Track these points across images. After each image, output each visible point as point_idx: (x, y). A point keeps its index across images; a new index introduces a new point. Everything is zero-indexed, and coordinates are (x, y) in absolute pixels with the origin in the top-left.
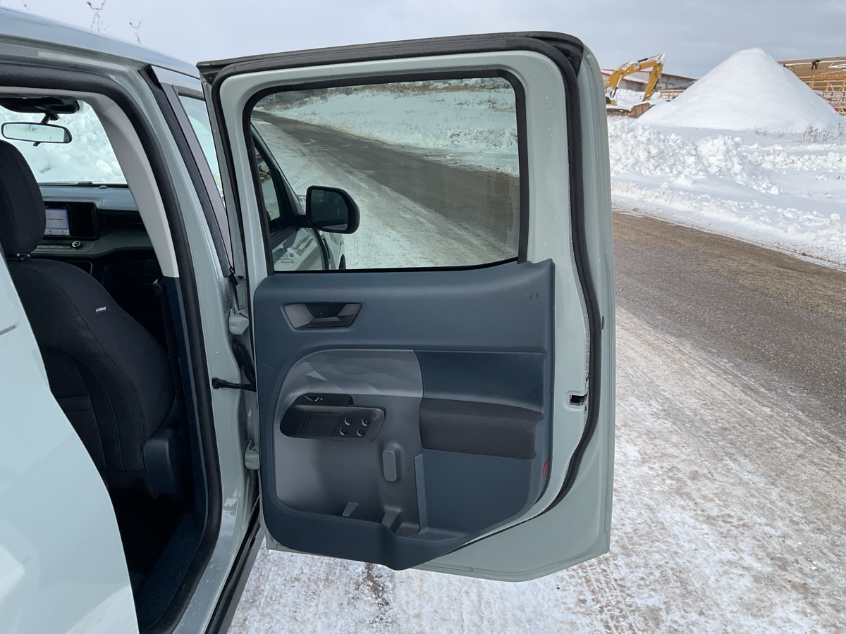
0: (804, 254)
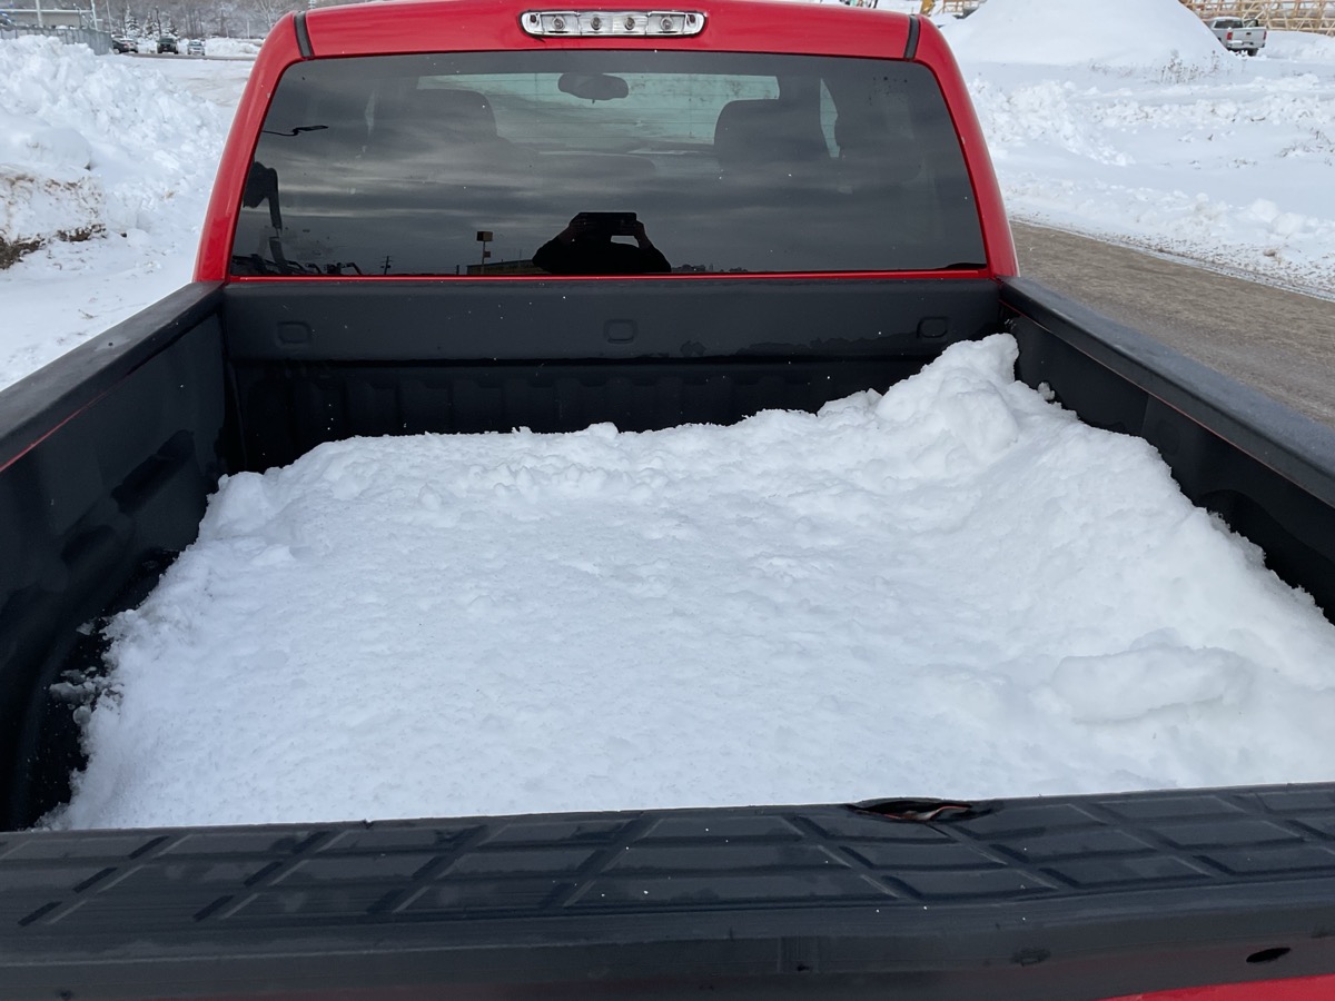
0: (1161, 251)
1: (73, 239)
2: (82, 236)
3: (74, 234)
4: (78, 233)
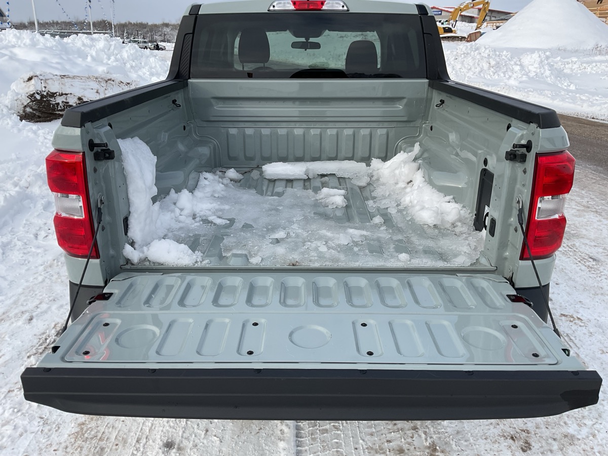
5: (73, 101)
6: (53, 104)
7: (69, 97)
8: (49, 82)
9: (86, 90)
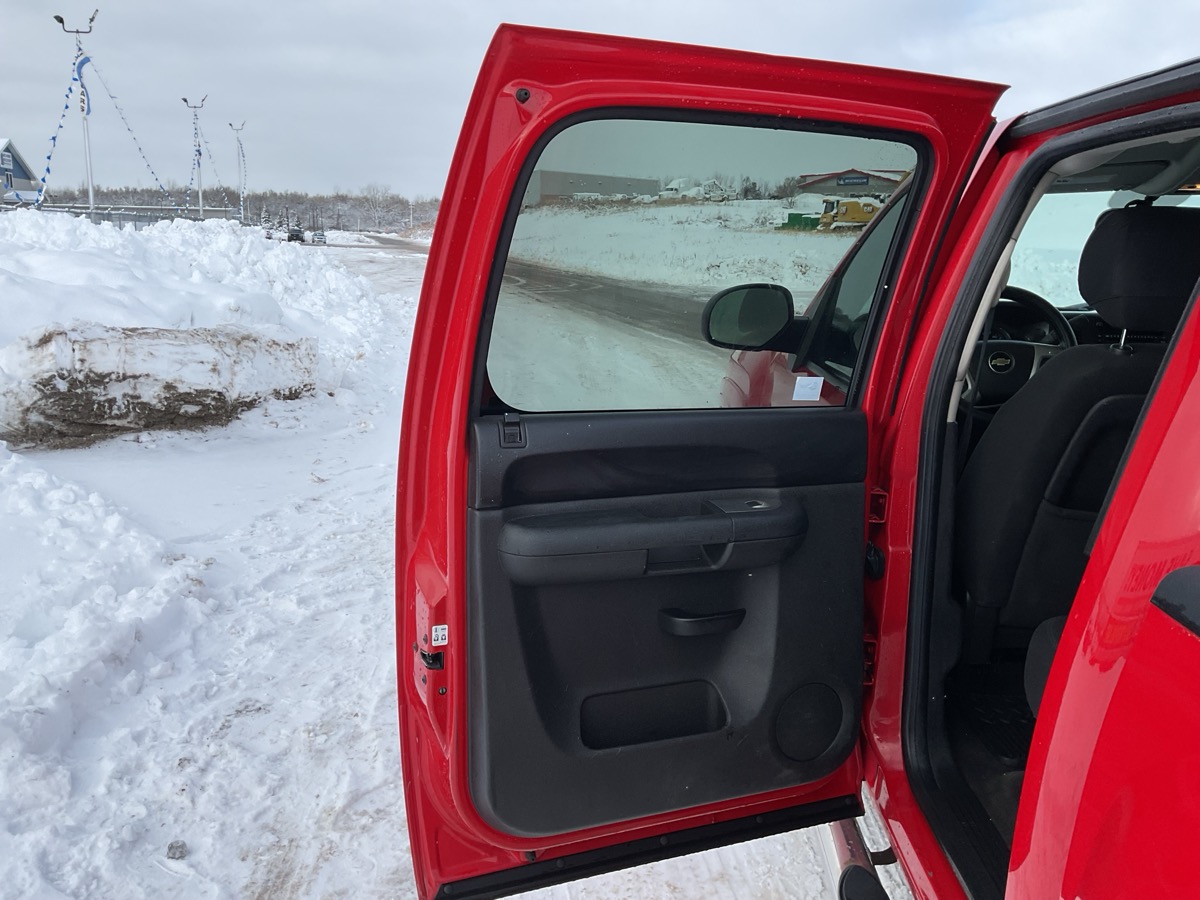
1: (286, 398)
2: (294, 395)
3: (287, 393)
4: (291, 393)
5: (151, 393)
6: (99, 403)
7: (142, 383)
8: (95, 347)
9: (186, 364)
